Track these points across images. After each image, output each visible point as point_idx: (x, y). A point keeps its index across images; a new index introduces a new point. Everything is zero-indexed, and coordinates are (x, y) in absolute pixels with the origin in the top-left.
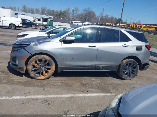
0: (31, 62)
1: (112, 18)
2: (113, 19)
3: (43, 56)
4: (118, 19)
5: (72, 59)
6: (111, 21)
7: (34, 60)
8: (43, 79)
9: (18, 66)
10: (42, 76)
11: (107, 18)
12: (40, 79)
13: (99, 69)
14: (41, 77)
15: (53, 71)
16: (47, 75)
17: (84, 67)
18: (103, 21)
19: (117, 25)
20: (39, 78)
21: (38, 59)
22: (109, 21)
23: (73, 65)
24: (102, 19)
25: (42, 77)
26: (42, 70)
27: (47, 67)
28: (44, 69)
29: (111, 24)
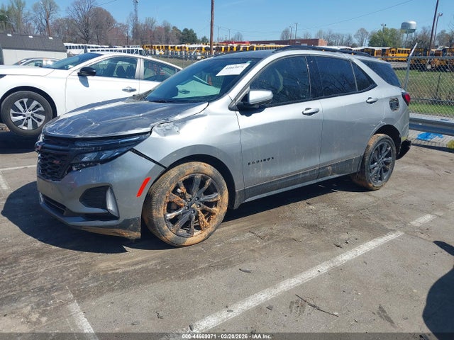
0: (163, 193)
1: (167, 29)
2: (170, 32)
3: (197, 165)
4: (182, 31)
5: (269, 159)
6: (164, 39)
7: (171, 184)
8: (201, 239)
9: (117, 218)
10: (197, 233)
11: (151, 31)
12: (194, 242)
13: (326, 174)
14: (195, 234)
15: (225, 209)
16: (211, 226)
17: (294, 178)
18: (142, 39)
19: (185, 47)
20: (189, 240)
21: (183, 179)
22: (160, 39)
23: (271, 178)
24: (136, 32)
25: (197, 236)
26: (194, 212)
27: (209, 199)
28: (200, 206)
29: (170, 46)
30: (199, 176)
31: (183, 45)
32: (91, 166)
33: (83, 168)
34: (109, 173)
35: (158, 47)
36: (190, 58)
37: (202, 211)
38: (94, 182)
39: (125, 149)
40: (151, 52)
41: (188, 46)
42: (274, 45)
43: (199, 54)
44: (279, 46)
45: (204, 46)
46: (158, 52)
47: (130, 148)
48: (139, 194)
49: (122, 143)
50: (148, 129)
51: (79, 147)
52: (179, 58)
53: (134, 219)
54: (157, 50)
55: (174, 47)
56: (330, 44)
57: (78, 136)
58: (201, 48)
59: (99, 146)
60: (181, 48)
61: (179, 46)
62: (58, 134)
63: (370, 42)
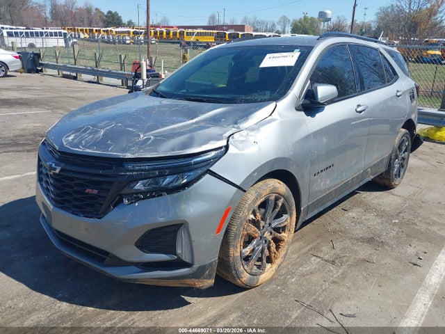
0: (241, 225)
1: (88, 11)
2: (93, 14)
3: (272, 183)
5: (330, 167)
6: (86, 21)
7: (249, 211)
9: (190, 265)
10: (268, 267)
11: (71, 12)
12: (266, 280)
14: (266, 269)
16: (280, 256)
18: (62, 21)
19: (111, 31)
20: (262, 278)
21: (259, 203)
22: (82, 22)
24: (55, 13)
25: (268, 271)
26: (266, 241)
27: (280, 224)
28: (271, 233)
29: (95, 29)
30: (273, 197)
31: (109, 29)
32: (154, 197)
33: (138, 199)
34: (183, 207)
35: (82, 30)
36: (119, 42)
37: (273, 239)
38: (161, 219)
39: (200, 172)
40: (75, 35)
41: (115, 30)
42: (202, 31)
43: (128, 38)
44: (207, 31)
45: (132, 30)
46: (82, 36)
47: (205, 169)
48: (219, 230)
49: (196, 163)
50: (223, 143)
51: (133, 171)
52: (107, 42)
53: (211, 264)
54: (81, 34)
55: (99, 31)
56: (256, 30)
57: (129, 156)
58: (129, 32)
59: (163, 168)
60: (107, 31)
61: (105, 29)
62: (89, 151)
63: (292, 30)
